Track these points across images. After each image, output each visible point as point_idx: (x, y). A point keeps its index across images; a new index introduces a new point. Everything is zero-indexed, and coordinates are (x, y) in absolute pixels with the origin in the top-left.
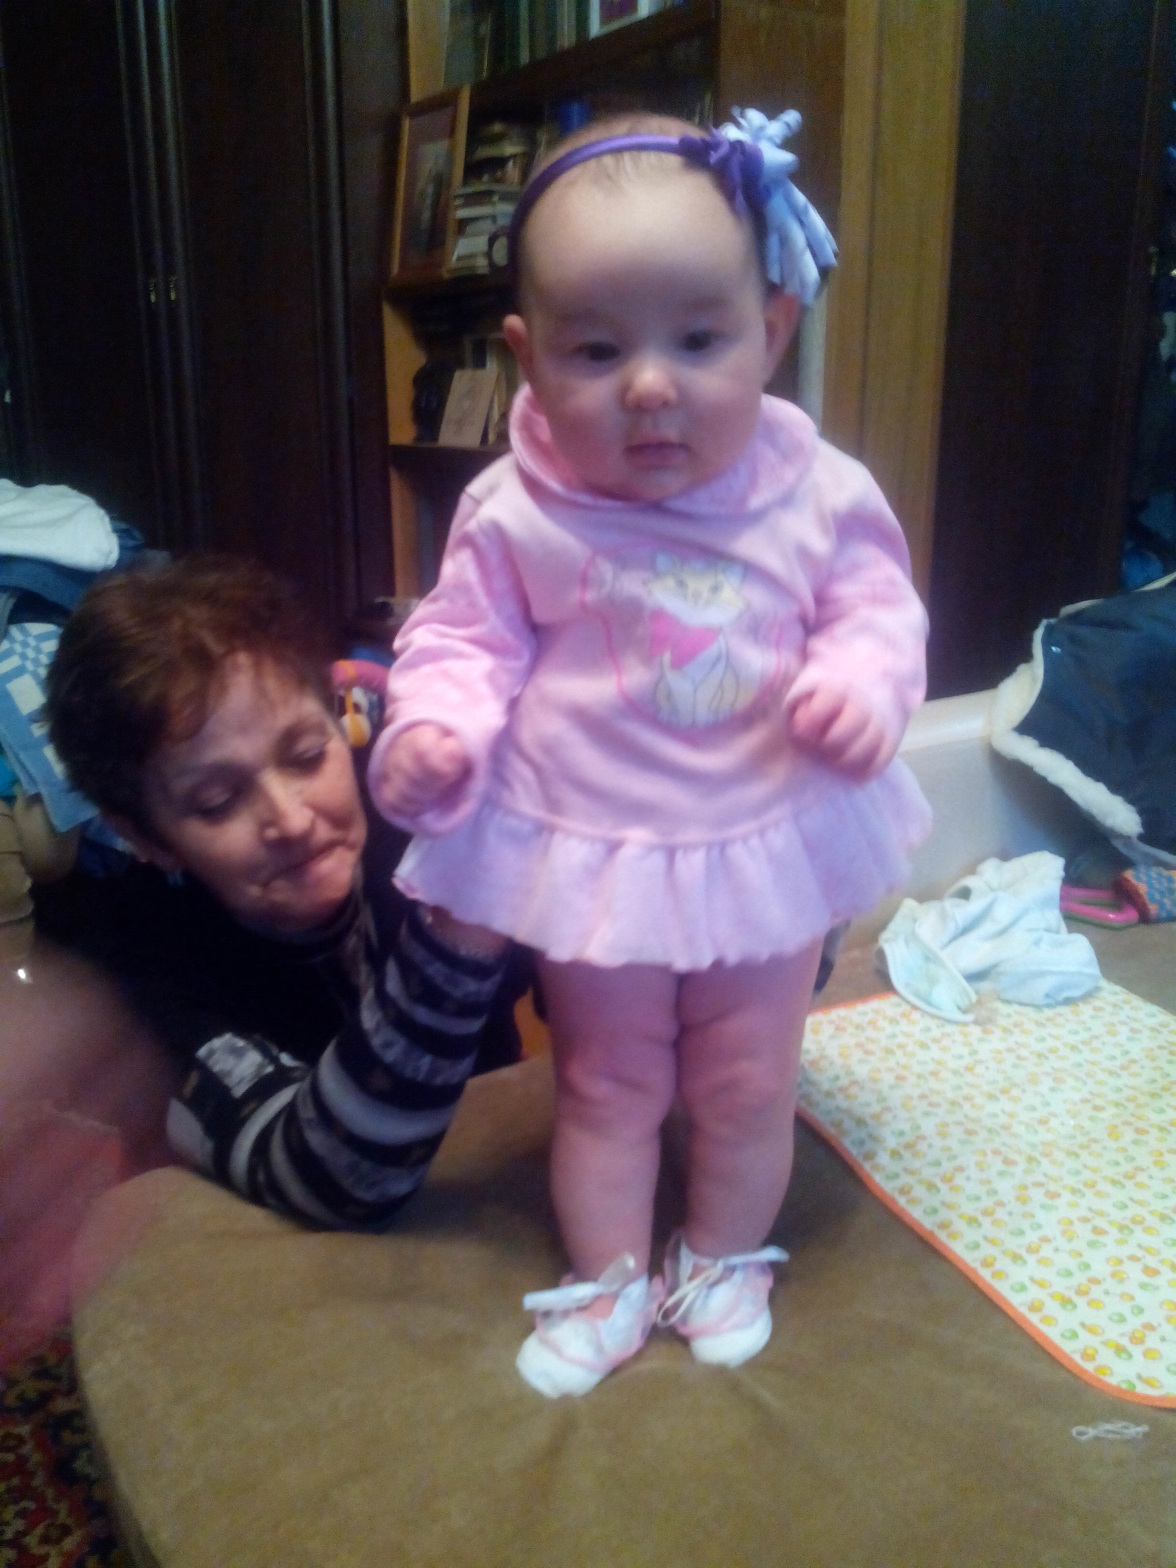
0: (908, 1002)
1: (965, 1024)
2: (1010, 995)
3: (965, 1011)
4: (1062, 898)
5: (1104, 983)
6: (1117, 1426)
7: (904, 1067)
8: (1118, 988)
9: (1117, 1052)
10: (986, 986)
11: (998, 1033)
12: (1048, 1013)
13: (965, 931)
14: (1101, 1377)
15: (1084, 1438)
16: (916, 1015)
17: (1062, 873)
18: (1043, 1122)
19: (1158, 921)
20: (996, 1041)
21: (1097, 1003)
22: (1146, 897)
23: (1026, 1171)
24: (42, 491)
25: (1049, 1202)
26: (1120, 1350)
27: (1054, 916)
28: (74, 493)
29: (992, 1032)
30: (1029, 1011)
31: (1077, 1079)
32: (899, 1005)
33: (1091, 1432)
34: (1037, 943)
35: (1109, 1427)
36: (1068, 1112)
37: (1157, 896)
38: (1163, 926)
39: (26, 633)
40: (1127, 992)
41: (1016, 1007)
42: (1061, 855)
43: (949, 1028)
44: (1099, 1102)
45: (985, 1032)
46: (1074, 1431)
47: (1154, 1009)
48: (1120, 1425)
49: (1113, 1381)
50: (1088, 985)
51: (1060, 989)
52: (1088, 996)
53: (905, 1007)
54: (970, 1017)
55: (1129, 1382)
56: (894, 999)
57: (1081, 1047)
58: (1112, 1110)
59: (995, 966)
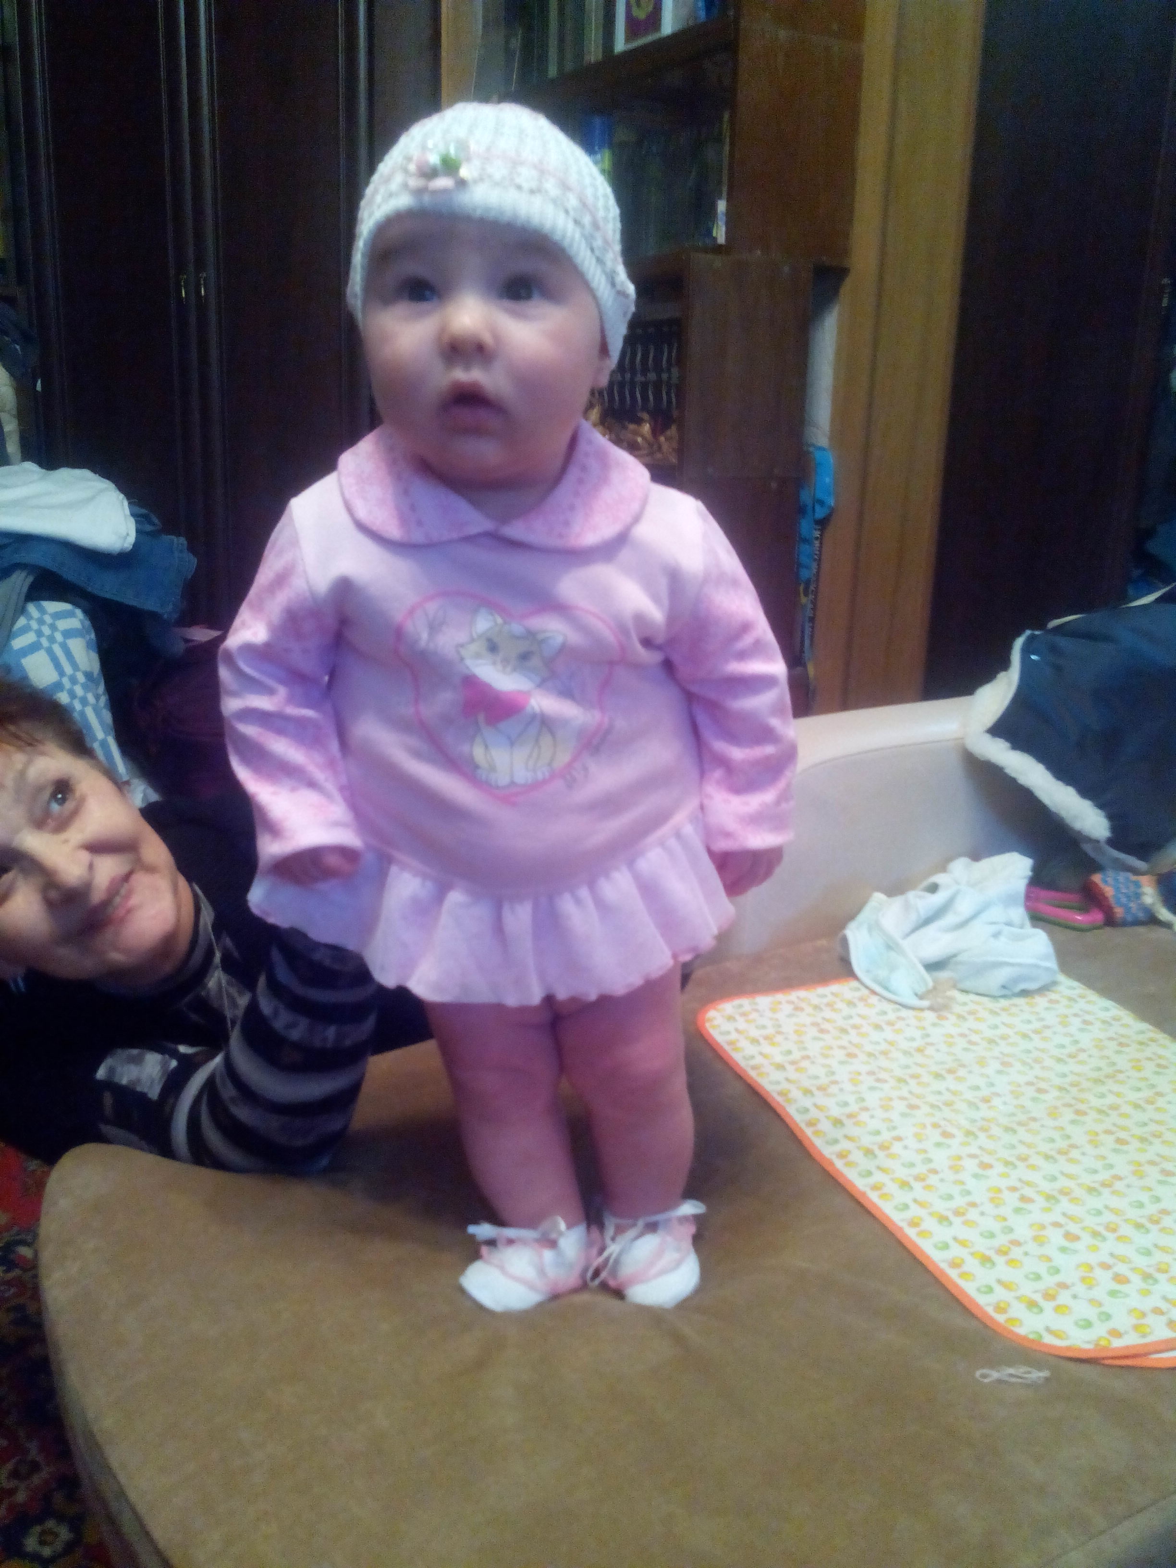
0: (867, 987)
1: (922, 1009)
2: (968, 984)
3: (921, 997)
4: (1028, 897)
5: (1061, 978)
6: (1019, 1370)
7: (856, 1046)
8: (1076, 984)
9: (1066, 1041)
10: (943, 975)
11: (952, 1019)
12: (1003, 1003)
13: (927, 921)
14: (1013, 1328)
15: (986, 1381)
16: (874, 999)
17: (1029, 873)
18: (986, 1100)
19: (1124, 924)
20: (950, 1025)
21: (1053, 996)
22: (1112, 901)
23: (962, 1144)
24: (65, 473)
25: (980, 1172)
26: (1032, 1305)
27: (1019, 913)
28: (96, 477)
29: (947, 1019)
30: (985, 1000)
31: (1024, 1063)
32: (858, 989)
33: (995, 1375)
34: (996, 935)
35: (1011, 1371)
36: (1012, 1092)
37: (1124, 900)
38: (1129, 930)
39: (43, 611)
40: (1084, 987)
41: (972, 997)
42: (1030, 857)
43: (904, 1013)
44: (1043, 1085)
45: (940, 1017)
46: (978, 1374)
47: (1109, 1003)
48: (1022, 1370)
49: (1022, 1331)
50: (1045, 979)
51: (1016, 980)
52: (1043, 990)
53: (865, 992)
54: (925, 1003)
55: (1037, 1333)
56: (854, 984)
57: (1033, 1036)
58: (1055, 1093)
59: (955, 956)
